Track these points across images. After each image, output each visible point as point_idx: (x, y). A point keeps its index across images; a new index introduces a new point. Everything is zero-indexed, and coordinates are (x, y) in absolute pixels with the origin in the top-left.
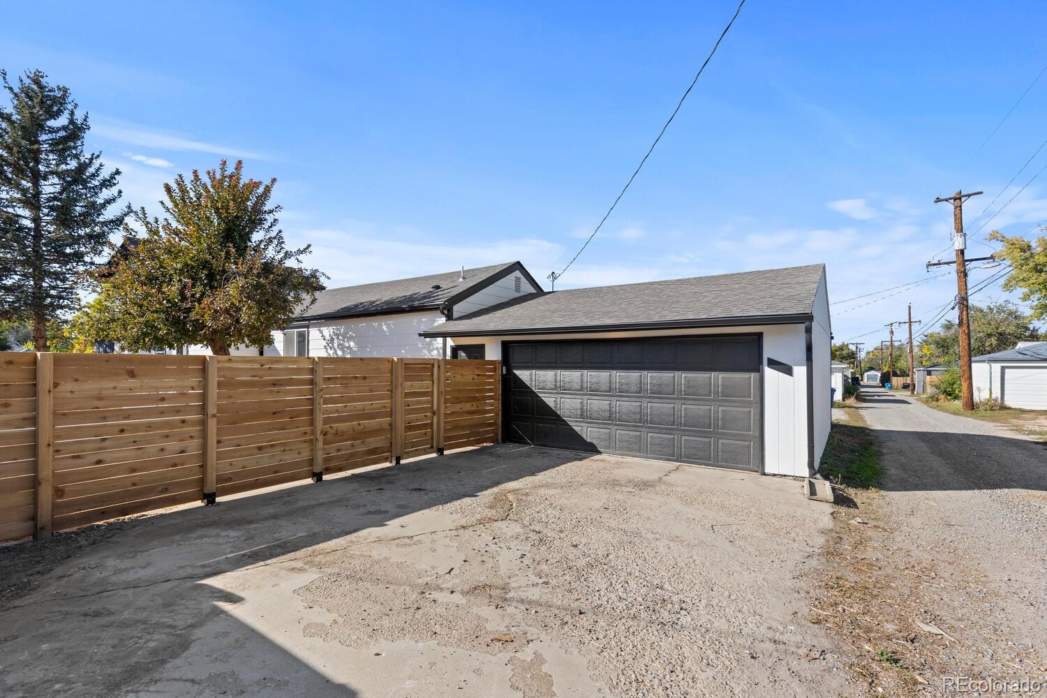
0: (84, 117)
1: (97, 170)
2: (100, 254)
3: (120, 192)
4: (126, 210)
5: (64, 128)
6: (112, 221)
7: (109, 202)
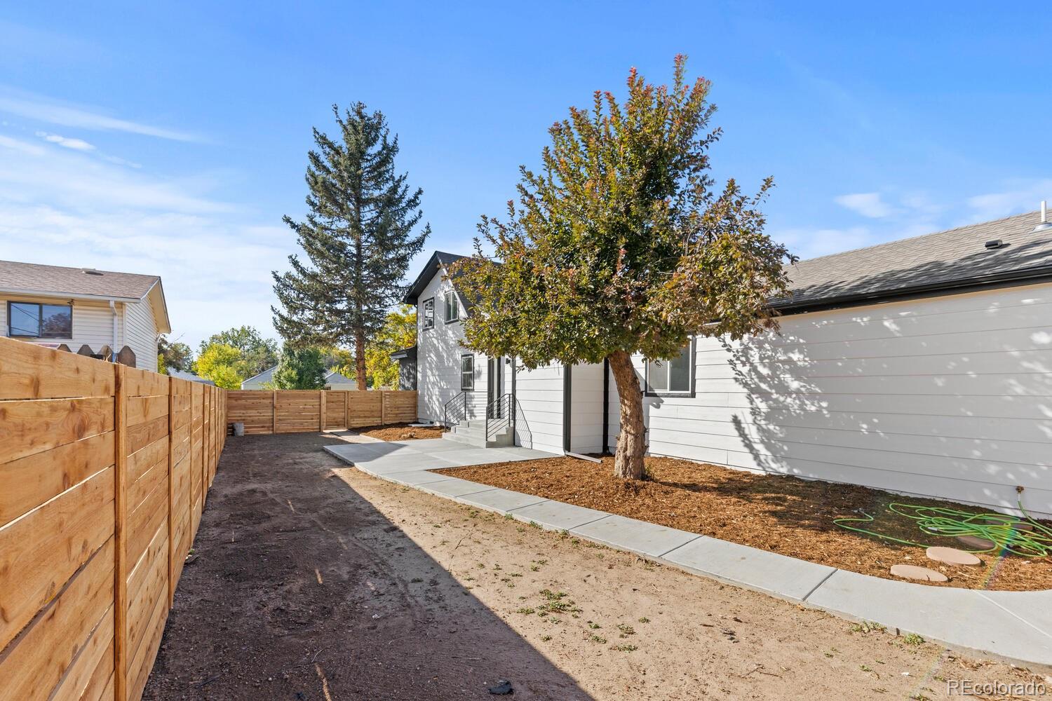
0: (394, 139)
1: (405, 191)
2: (401, 278)
3: (421, 212)
4: (425, 230)
5: (379, 153)
6: (414, 243)
7: (412, 223)
